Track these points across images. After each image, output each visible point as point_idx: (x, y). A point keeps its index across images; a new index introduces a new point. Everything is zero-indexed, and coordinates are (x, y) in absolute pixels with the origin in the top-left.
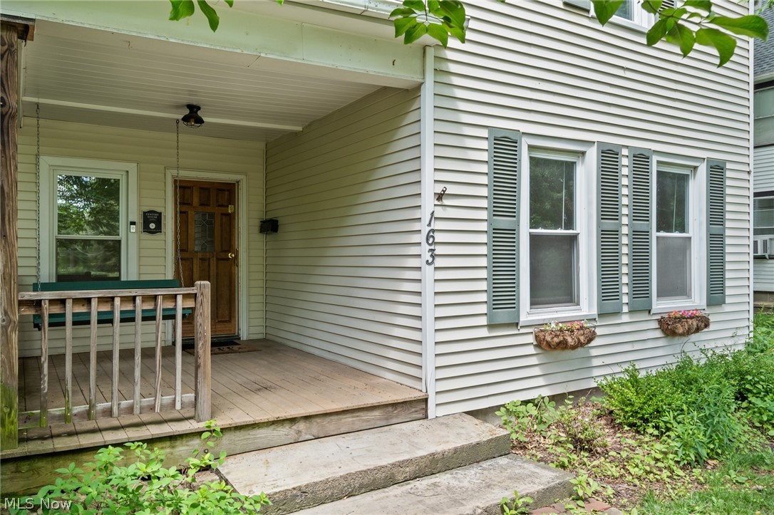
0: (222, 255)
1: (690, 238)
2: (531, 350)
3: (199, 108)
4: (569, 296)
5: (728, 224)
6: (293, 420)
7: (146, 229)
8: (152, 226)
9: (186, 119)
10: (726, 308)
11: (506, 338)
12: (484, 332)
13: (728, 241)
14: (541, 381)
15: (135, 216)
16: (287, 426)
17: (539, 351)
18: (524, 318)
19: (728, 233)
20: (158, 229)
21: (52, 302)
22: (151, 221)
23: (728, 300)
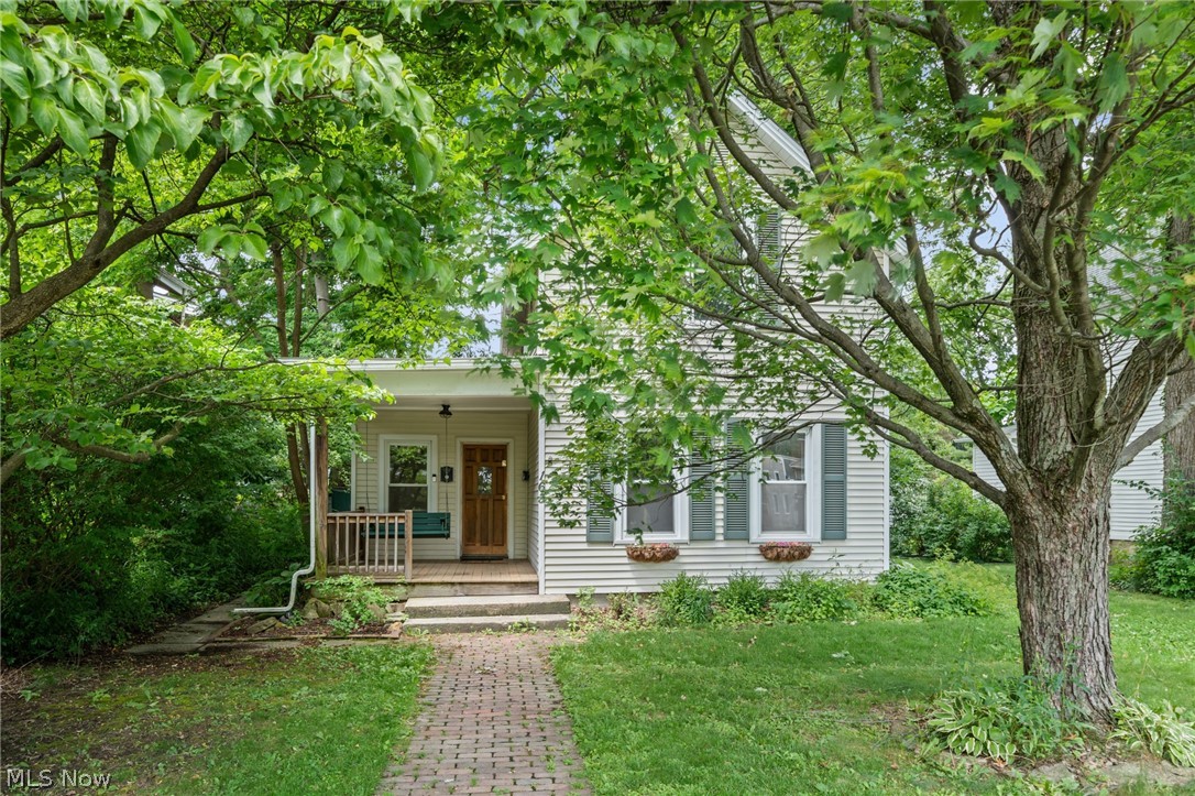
0: (498, 497)
1: (805, 485)
2: (626, 560)
3: (449, 406)
4: (669, 527)
5: (849, 472)
6: (453, 584)
7: (443, 479)
8: (447, 477)
9: (441, 413)
10: (847, 543)
11: (602, 551)
12: (585, 546)
13: (849, 487)
14: (633, 582)
15: (436, 471)
16: (449, 586)
17: (631, 561)
18: (617, 539)
19: (849, 479)
20: (451, 480)
21: (341, 518)
22: (446, 474)
23: (849, 536)
